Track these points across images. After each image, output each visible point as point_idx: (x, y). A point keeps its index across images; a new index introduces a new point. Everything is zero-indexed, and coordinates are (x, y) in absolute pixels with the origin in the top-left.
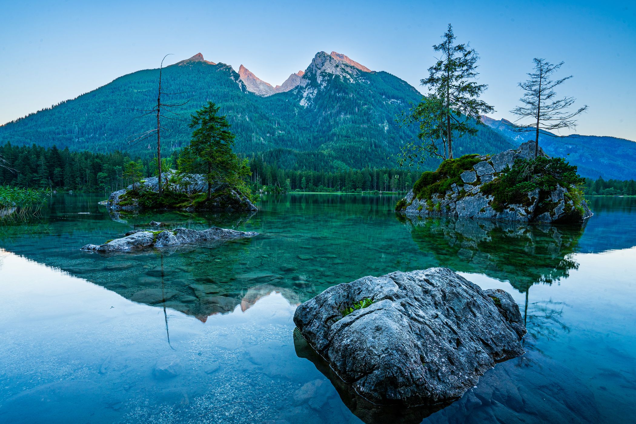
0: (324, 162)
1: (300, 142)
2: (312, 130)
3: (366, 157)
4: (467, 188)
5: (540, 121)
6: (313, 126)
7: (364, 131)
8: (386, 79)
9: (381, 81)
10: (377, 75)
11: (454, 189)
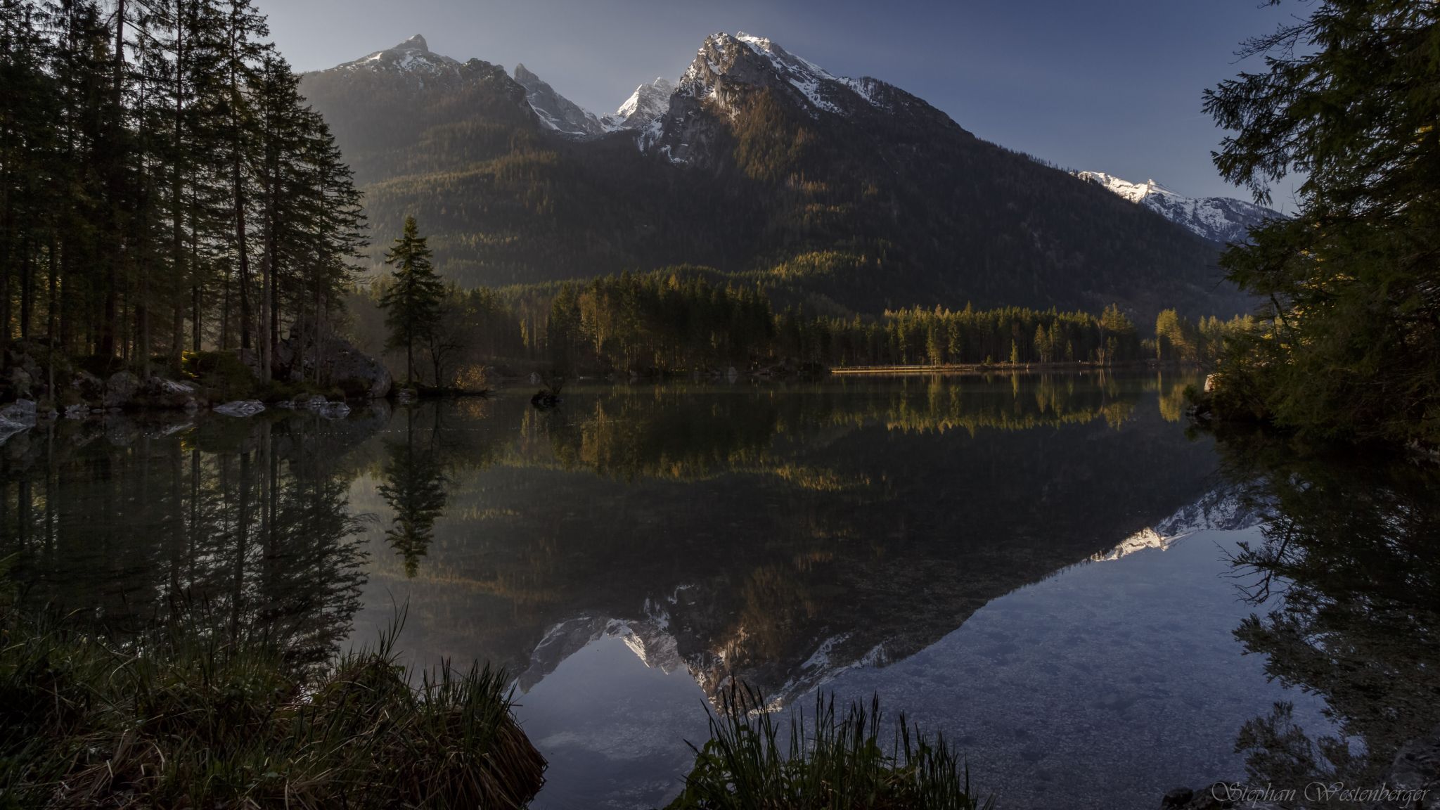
8: (877, 94)
9: (865, 100)
10: (855, 86)
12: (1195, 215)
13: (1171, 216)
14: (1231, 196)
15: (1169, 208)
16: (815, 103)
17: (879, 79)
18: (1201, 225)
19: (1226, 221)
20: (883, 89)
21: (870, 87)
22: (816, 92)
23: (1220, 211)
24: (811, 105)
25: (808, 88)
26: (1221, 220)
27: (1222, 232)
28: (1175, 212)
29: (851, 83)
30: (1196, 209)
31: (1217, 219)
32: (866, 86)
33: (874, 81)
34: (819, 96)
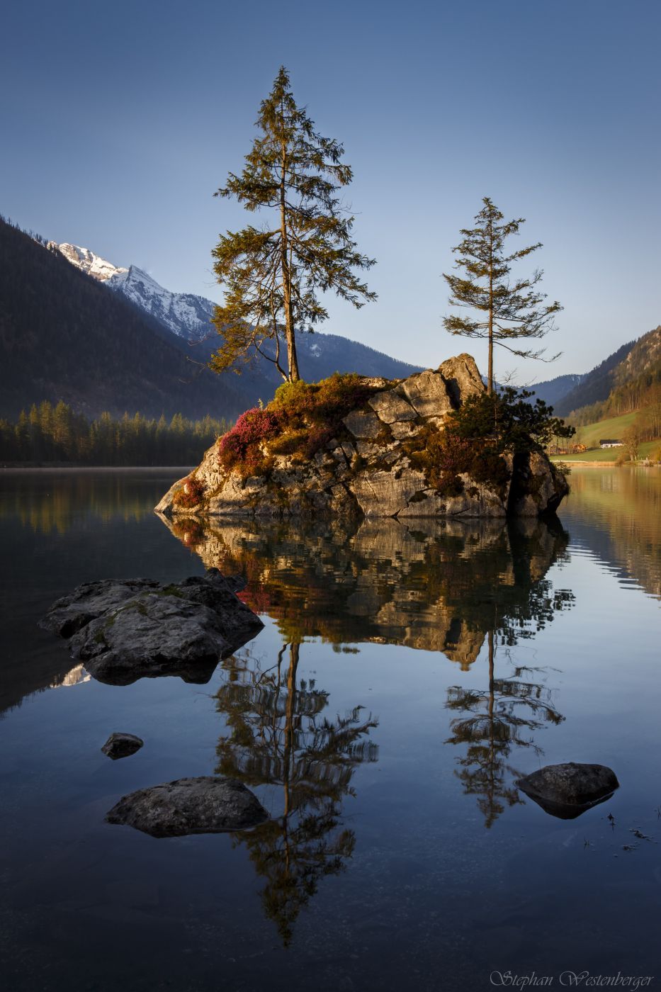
4: (366, 451)
5: (494, 320)
11: (337, 451)
12: (171, 310)
13: (149, 307)
14: (203, 296)
15: (148, 299)
18: (176, 321)
19: (197, 320)
23: (193, 309)
26: (193, 319)
27: (194, 331)
28: (153, 304)
30: (172, 304)
31: (190, 317)
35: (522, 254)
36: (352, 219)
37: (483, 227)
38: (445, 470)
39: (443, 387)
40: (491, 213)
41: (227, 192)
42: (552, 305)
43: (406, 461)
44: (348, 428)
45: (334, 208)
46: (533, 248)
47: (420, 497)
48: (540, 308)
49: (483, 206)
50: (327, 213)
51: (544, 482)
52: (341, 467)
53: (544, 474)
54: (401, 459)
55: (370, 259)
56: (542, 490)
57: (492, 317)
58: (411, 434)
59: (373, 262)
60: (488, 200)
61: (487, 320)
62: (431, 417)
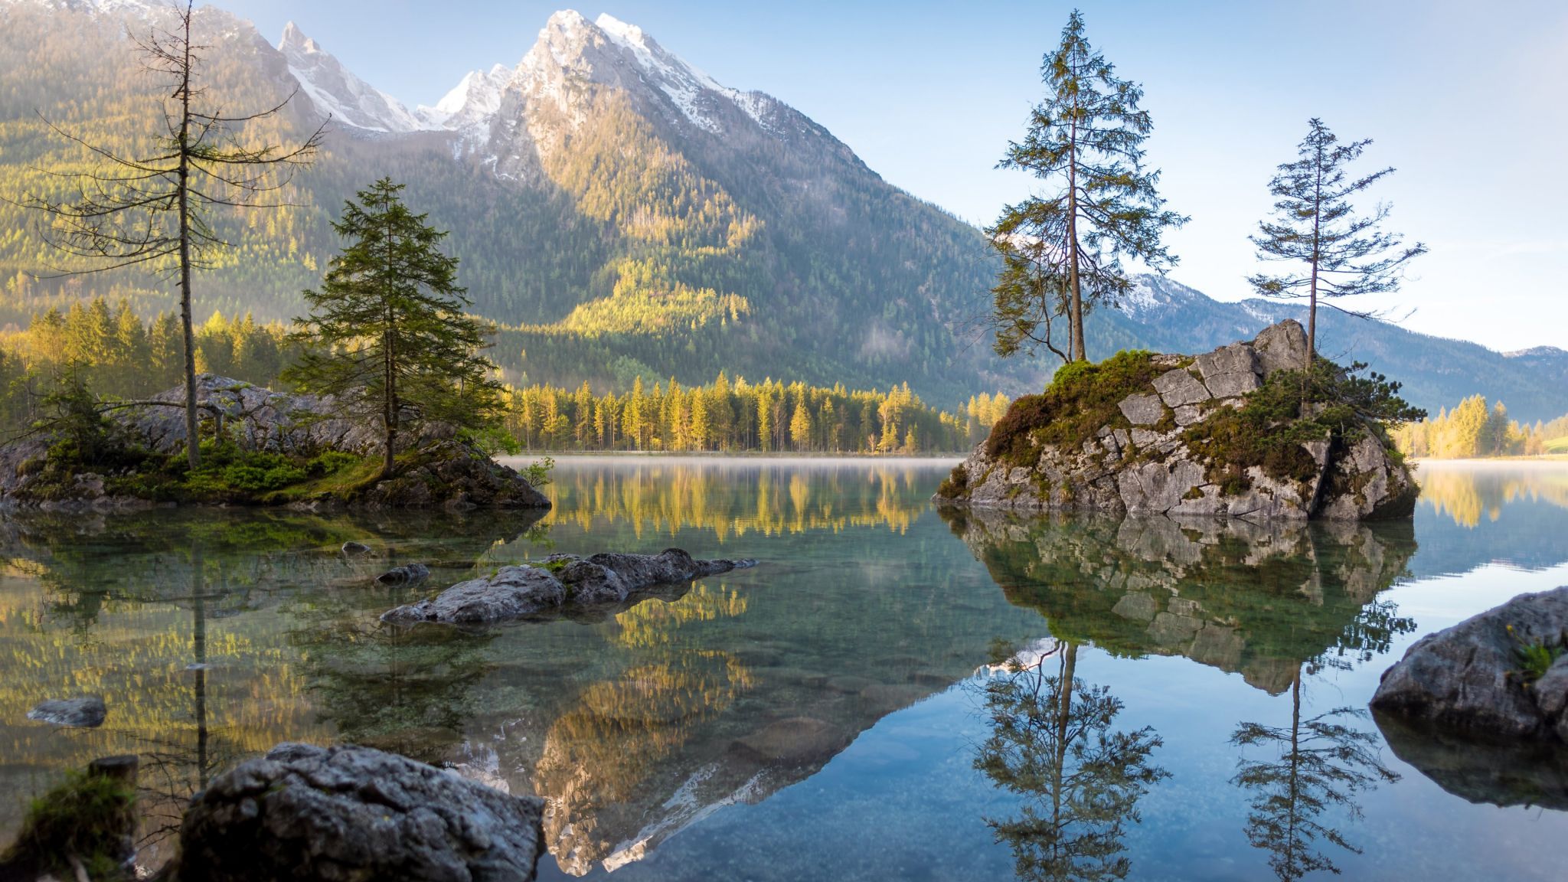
0: (586, 362)
1: (505, 295)
2: (544, 260)
3: (714, 349)
4: (1142, 439)
5: (1319, 274)
6: (548, 245)
7: (707, 271)
8: (770, 114)
9: (753, 121)
10: (743, 102)
11: (1106, 441)
16: (690, 117)
17: (772, 96)
20: (778, 108)
21: (761, 104)
22: (692, 103)
23: (1149, 289)
24: (685, 122)
25: (683, 98)
26: (1149, 300)
29: (739, 97)
32: (756, 102)
33: (767, 97)
34: (695, 109)
35: (1362, 184)
36: (1159, 172)
37: (1310, 156)
38: (1232, 462)
39: (1248, 361)
40: (1320, 137)
41: (1009, 162)
42: (1412, 247)
43: (1185, 451)
44: (1124, 413)
45: (1140, 162)
46: (1377, 176)
47: (1197, 493)
48: (1393, 253)
49: (1310, 129)
50: (1130, 167)
51: (1372, 480)
52: (1109, 458)
53: (1374, 469)
54: (1178, 448)
55: (1183, 216)
56: (1367, 490)
57: (1315, 269)
58: (1199, 419)
59: (1186, 220)
60: (1315, 121)
61: (1310, 275)
62: (1228, 398)
